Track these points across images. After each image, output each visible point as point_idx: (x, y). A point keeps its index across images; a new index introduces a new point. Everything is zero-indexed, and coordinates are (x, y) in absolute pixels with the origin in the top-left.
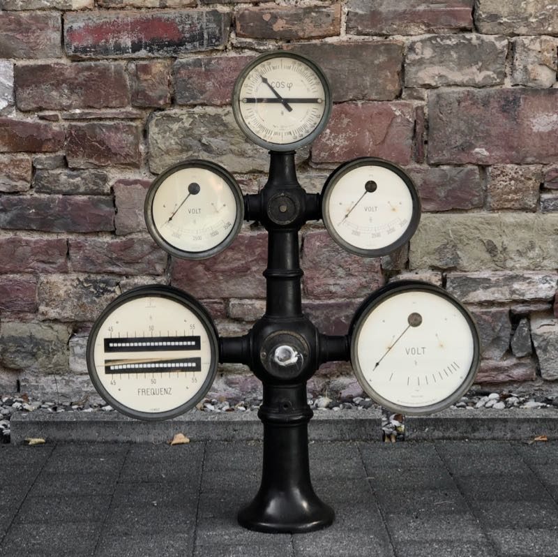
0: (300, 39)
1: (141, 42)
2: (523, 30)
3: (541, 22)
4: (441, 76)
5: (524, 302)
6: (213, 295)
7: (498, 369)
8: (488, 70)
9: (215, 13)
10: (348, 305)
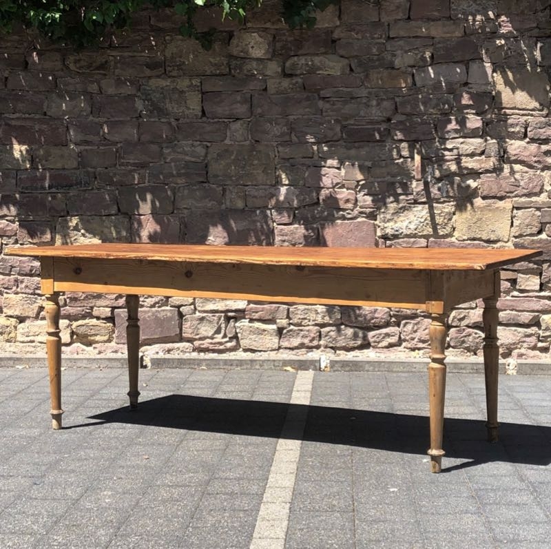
0: (126, 185)
1: (52, 184)
2: (229, 182)
3: (237, 180)
4: (192, 203)
5: (232, 311)
6: (86, 305)
7: (221, 344)
8: (214, 201)
9: (88, 172)
10: (149, 311)
